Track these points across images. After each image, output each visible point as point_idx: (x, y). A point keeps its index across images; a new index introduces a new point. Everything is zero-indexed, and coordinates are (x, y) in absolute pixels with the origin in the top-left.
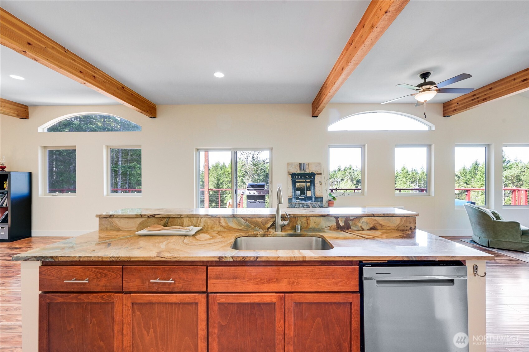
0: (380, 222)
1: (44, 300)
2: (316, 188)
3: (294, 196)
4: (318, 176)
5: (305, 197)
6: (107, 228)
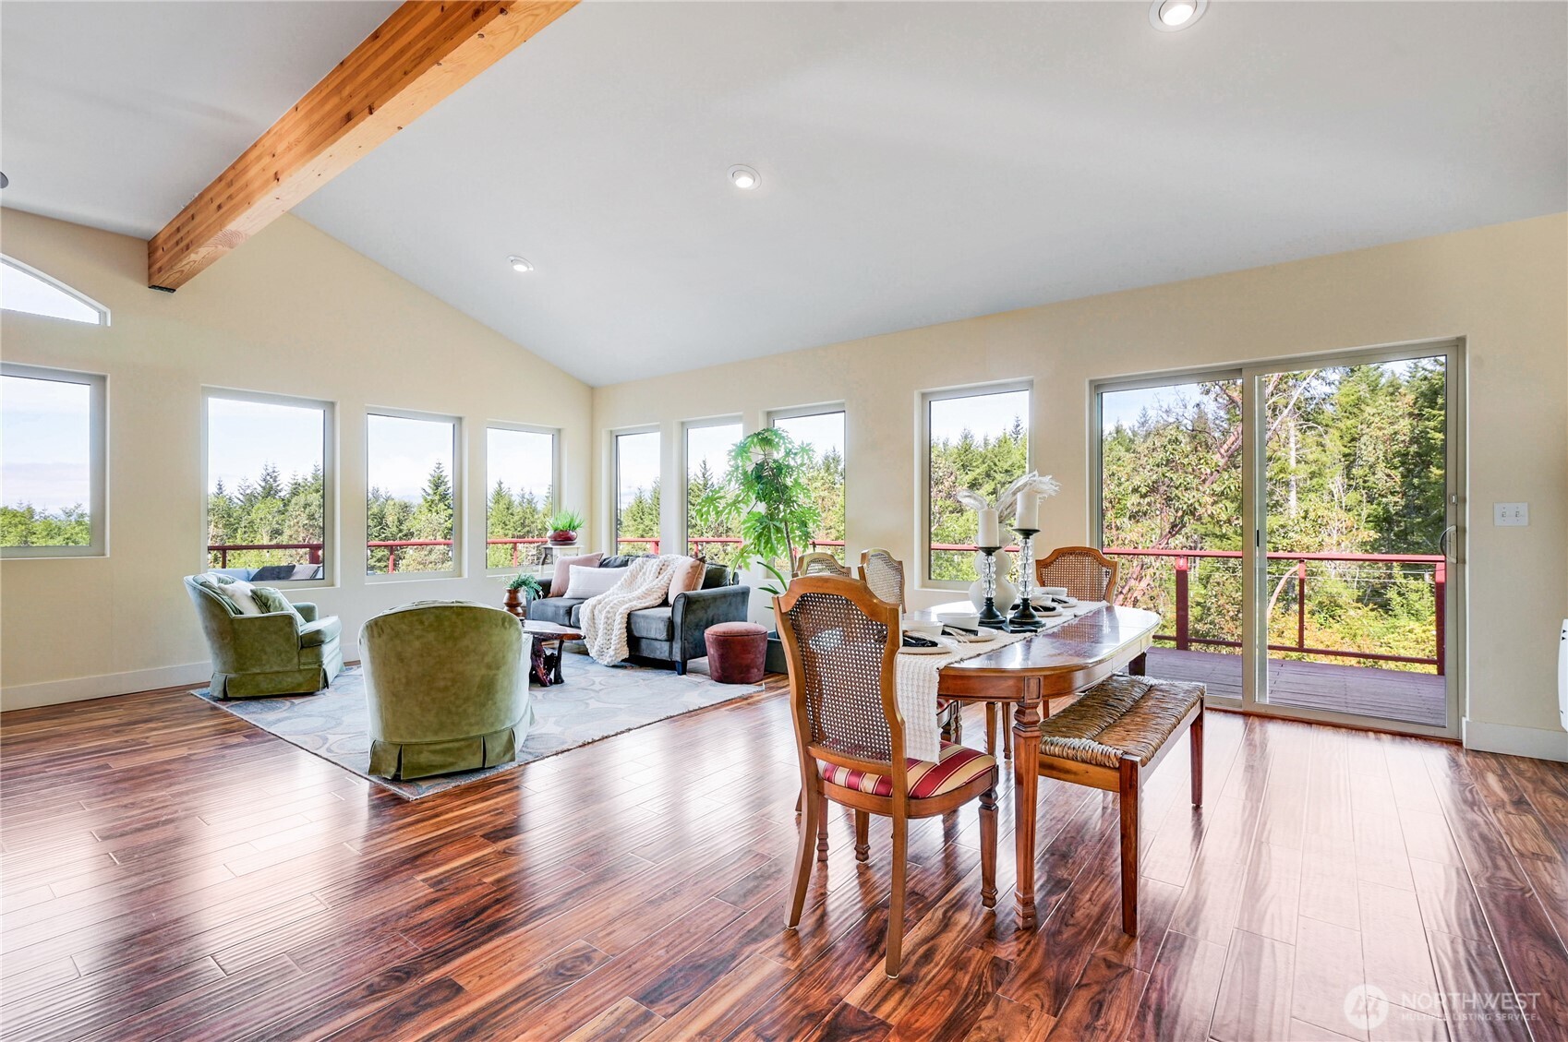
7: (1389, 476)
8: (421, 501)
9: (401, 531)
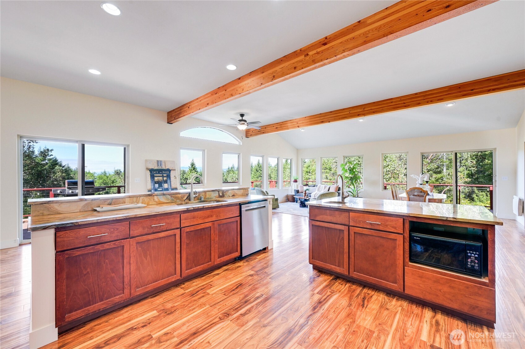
0: (236, 192)
1: (62, 257)
2: (171, 181)
3: (153, 188)
4: (173, 171)
5: (163, 189)
6: (42, 213)
7: (472, 162)
8: (188, 170)
9: (183, 178)
